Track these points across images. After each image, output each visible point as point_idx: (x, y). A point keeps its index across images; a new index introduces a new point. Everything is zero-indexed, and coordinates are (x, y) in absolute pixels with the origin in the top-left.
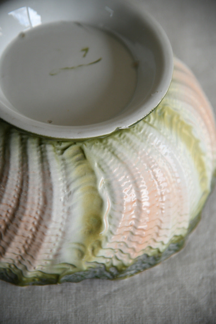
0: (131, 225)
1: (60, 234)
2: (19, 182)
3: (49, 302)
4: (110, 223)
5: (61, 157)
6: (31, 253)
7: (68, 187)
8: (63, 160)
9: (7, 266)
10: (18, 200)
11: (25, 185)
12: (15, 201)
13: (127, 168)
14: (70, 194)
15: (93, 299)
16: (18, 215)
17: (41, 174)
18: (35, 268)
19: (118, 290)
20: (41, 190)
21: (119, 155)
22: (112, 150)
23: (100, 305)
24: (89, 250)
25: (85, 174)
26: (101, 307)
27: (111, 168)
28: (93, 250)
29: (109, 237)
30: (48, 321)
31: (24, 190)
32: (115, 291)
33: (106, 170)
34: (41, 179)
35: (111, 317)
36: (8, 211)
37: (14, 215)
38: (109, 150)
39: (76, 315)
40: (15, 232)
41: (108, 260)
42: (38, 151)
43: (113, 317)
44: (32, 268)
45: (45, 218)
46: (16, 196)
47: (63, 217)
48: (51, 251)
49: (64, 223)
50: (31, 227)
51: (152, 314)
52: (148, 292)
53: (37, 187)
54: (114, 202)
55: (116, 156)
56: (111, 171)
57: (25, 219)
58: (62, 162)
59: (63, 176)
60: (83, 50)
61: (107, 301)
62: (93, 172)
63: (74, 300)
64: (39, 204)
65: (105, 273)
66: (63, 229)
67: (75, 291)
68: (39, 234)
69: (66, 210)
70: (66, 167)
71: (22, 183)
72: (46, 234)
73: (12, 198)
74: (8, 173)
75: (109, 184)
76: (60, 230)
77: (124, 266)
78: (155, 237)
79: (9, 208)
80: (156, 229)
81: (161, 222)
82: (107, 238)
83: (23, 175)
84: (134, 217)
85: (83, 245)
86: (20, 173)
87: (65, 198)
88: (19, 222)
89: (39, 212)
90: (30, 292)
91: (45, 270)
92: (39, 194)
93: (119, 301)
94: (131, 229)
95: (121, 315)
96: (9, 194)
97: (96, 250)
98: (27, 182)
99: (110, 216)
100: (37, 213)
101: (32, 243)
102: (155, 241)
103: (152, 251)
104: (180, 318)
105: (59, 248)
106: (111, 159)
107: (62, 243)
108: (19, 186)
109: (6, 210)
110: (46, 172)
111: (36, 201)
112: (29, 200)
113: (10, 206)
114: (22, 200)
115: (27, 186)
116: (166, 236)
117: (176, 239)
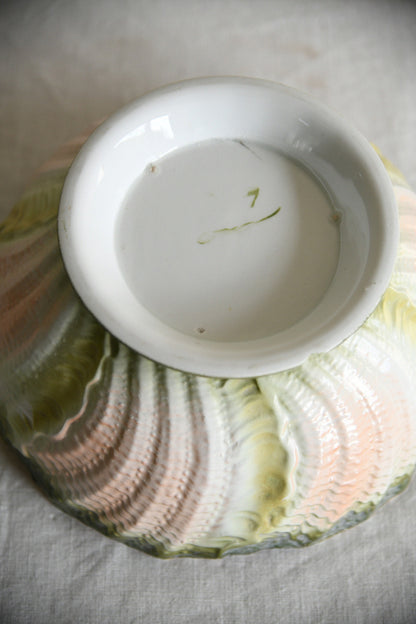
0: (331, 482)
1: (221, 501)
2: (155, 428)
3: (205, 584)
4: (298, 484)
5: (220, 390)
6: (176, 524)
7: (232, 435)
8: (224, 395)
9: (140, 535)
10: (155, 456)
11: (164, 433)
12: (149, 457)
13: (327, 403)
14: (236, 446)
15: (271, 577)
16: (155, 476)
17: (190, 417)
18: (182, 542)
19: (310, 560)
20: (190, 440)
21: (313, 383)
22: (301, 376)
23: (282, 589)
24: (266, 519)
25: (259, 415)
26: (284, 590)
27: (301, 403)
28: (272, 519)
29: (296, 502)
30: (205, 616)
31: (163, 441)
32: (304, 563)
33: (292, 408)
34: (190, 425)
35: (301, 606)
36: (138, 470)
37: (148, 476)
38: (297, 376)
39: (246, 605)
40: (151, 499)
41: (295, 528)
42: (183, 382)
43: (303, 607)
44: (179, 542)
45: (197, 481)
46: (151, 450)
47: (225, 479)
48: (207, 522)
49: (227, 487)
50: (175, 492)
51: (362, 602)
52: (355, 563)
53: (184, 437)
54: (304, 454)
55: (308, 385)
56: (300, 409)
57: (165, 482)
58: (222, 398)
59: (224, 419)
60: (250, 194)
61: (293, 581)
62: (271, 412)
63: (242, 579)
64: (186, 461)
65: (290, 542)
66: (225, 495)
67: (243, 564)
68: (188, 503)
69: (230, 469)
70: (228, 406)
71: (160, 431)
72: (199, 502)
73: (144, 452)
74: (137, 416)
75: (297, 429)
76: (221, 496)
77: (318, 532)
78: (366, 489)
79: (141, 465)
80: (369, 479)
81: (377, 468)
82: (293, 503)
83: (161, 419)
84: (335, 470)
85: (258, 515)
86: (157, 415)
87: (227, 453)
88: (157, 485)
89: (188, 473)
90: (176, 567)
91: (198, 542)
92: (187, 448)
93: (311, 579)
94: (332, 486)
95: (314, 603)
96: (141, 447)
97: (276, 519)
98: (168, 430)
99: (299, 474)
100: (184, 474)
101: (177, 513)
102: (366, 493)
103: (362, 506)
104: (405, 607)
105: (220, 519)
106: (299, 389)
107: (223, 512)
108: (155, 435)
109: (135, 468)
110: (198, 415)
111: (183, 457)
112: (172, 456)
113: (142, 463)
114: (160, 456)
115: (168, 436)
116: (383, 485)
117: (398, 481)
